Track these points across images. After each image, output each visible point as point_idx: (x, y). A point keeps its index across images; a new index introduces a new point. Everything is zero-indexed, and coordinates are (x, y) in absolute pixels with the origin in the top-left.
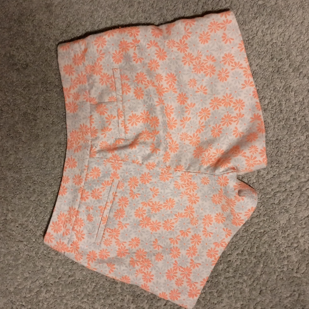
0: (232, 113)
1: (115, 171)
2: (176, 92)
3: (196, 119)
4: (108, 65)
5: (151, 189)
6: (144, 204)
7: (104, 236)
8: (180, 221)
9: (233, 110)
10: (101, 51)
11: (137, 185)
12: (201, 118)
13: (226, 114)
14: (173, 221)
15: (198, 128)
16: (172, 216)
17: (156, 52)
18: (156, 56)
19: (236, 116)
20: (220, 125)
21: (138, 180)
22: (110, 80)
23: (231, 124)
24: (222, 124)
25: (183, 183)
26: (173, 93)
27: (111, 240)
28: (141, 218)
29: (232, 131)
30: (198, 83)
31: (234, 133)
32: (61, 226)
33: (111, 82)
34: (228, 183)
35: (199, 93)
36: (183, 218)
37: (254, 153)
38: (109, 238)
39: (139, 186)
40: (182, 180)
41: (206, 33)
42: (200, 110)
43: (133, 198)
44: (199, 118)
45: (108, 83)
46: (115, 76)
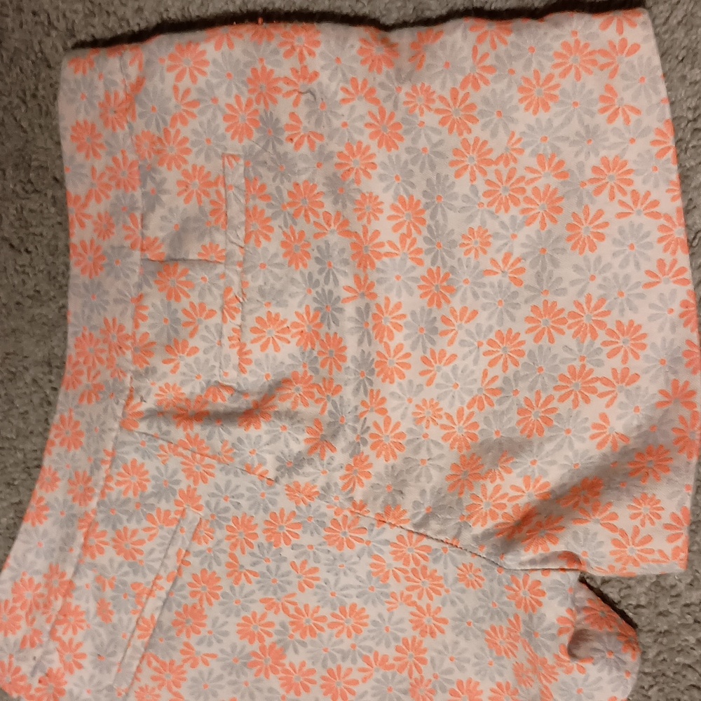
0: (599, 364)
1: (193, 486)
2: (420, 262)
3: (476, 362)
4: (208, 141)
5: (293, 565)
6: (269, 604)
7: (139, 675)
8: (378, 681)
9: (603, 356)
10: (187, 92)
11: (251, 546)
12: (492, 364)
13: (577, 364)
14: (356, 675)
15: (475, 393)
16: (354, 661)
17: (369, 119)
18: (368, 131)
19: (610, 377)
20: (549, 399)
21: (258, 531)
22: (212, 190)
23: (587, 400)
24: (557, 395)
25: (400, 564)
26: (410, 263)
27: (157, 692)
28: (257, 644)
29: (588, 424)
30: (497, 243)
31: (596, 431)
32: (18, 618)
33: (214, 197)
34: (540, 604)
35: (494, 279)
36: (389, 673)
37: (648, 522)
38: (151, 684)
39: (256, 550)
40: (397, 555)
41: (543, 76)
42: (492, 336)
43: (237, 581)
44: (484, 361)
45: (204, 198)
46: (229, 181)
